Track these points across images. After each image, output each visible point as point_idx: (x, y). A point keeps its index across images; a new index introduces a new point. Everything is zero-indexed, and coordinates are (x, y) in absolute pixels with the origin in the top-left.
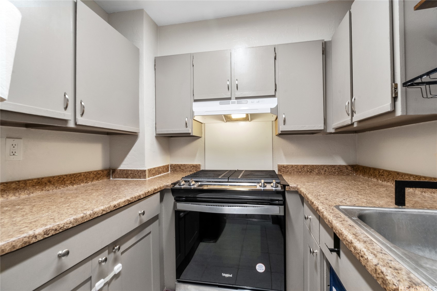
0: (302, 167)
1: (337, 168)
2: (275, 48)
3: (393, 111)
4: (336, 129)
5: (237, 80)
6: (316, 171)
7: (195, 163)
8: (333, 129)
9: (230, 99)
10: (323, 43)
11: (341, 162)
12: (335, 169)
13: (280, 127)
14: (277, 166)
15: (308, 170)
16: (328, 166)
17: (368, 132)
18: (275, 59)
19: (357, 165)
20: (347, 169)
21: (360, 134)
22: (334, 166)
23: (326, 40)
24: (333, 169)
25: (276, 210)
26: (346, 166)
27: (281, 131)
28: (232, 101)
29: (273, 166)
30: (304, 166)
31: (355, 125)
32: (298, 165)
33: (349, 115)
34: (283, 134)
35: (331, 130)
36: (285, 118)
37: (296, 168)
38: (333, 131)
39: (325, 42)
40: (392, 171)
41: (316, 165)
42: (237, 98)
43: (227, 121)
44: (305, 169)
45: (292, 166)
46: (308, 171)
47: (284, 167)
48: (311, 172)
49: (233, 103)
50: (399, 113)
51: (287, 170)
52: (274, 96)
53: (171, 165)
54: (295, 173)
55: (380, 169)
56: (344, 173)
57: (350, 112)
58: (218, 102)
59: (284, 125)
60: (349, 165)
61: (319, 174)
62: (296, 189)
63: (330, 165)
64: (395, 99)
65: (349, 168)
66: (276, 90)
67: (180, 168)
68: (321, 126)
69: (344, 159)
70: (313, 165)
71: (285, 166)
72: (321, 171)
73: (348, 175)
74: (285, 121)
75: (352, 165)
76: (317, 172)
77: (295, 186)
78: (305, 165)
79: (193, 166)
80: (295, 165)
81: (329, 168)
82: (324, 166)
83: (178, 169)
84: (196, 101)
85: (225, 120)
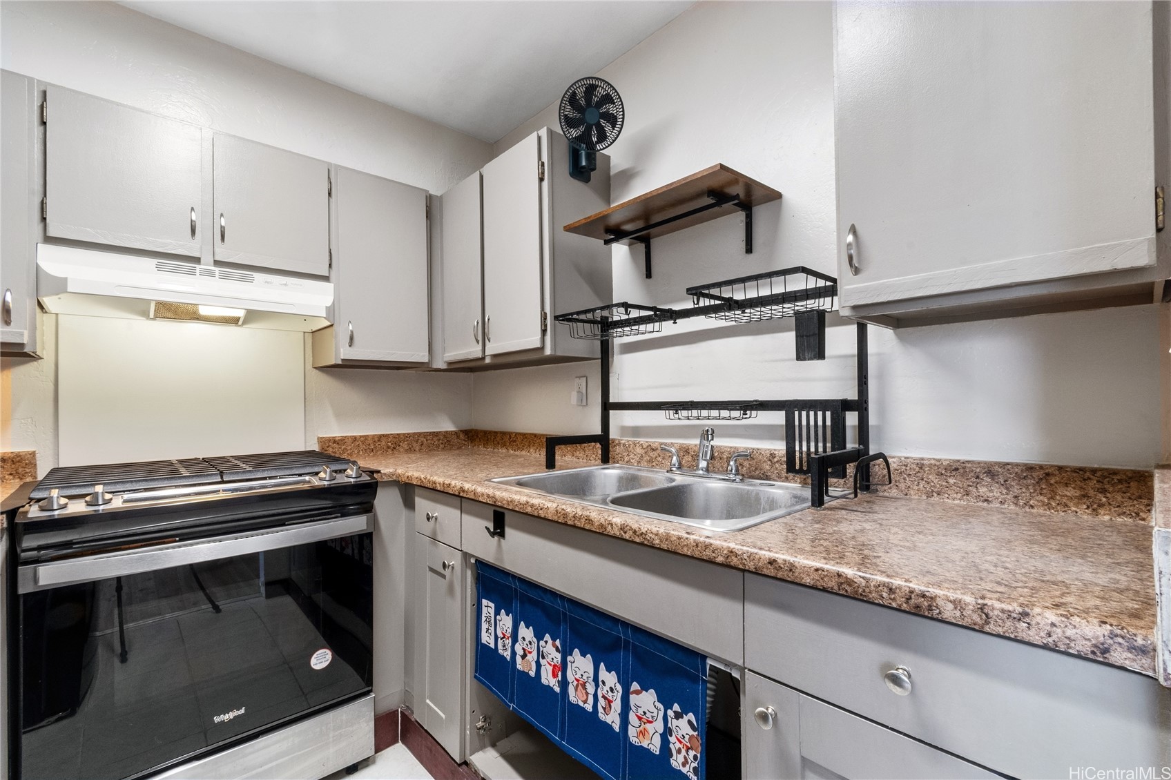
0: (376, 439)
1: (442, 437)
2: (329, 170)
3: (542, 348)
4: (450, 363)
5: (222, 215)
6: (405, 445)
8: (445, 362)
9: (197, 260)
10: (426, 196)
11: (447, 426)
12: (439, 440)
13: (342, 350)
14: (316, 441)
15: (390, 444)
16: (426, 435)
18: (330, 194)
19: (473, 430)
20: (458, 437)
22: (436, 434)
23: (433, 191)
24: (435, 439)
26: (456, 433)
27: (343, 360)
28: (202, 267)
29: (305, 442)
30: (380, 437)
31: (488, 360)
32: (367, 436)
33: (478, 341)
34: (348, 370)
35: (440, 364)
36: (352, 332)
37: (363, 442)
38: (444, 366)
39: (430, 195)
40: (527, 434)
41: (404, 434)
42: (217, 263)
43: (156, 317)
44: (383, 443)
45: (355, 439)
46: (389, 447)
47: (335, 442)
48: (394, 448)
49: (204, 273)
50: (548, 351)
51: (343, 447)
52: (326, 279)
54: (361, 453)
55: (512, 433)
56: (453, 445)
57: (480, 338)
58: (152, 262)
59: (350, 345)
60: (461, 431)
61: (410, 450)
62: (394, 478)
63: (430, 433)
64: (544, 332)
65: (462, 436)
66: (330, 265)
68: (424, 356)
69: (454, 423)
70: (398, 434)
71: (337, 439)
72: (415, 444)
73: (459, 448)
74: (352, 339)
75: (466, 431)
76: (406, 447)
77: (391, 471)
78: (383, 435)
79: (3, 459)
80: (361, 436)
81: (429, 437)
82: (420, 434)
84: (56, 241)
85: (152, 315)
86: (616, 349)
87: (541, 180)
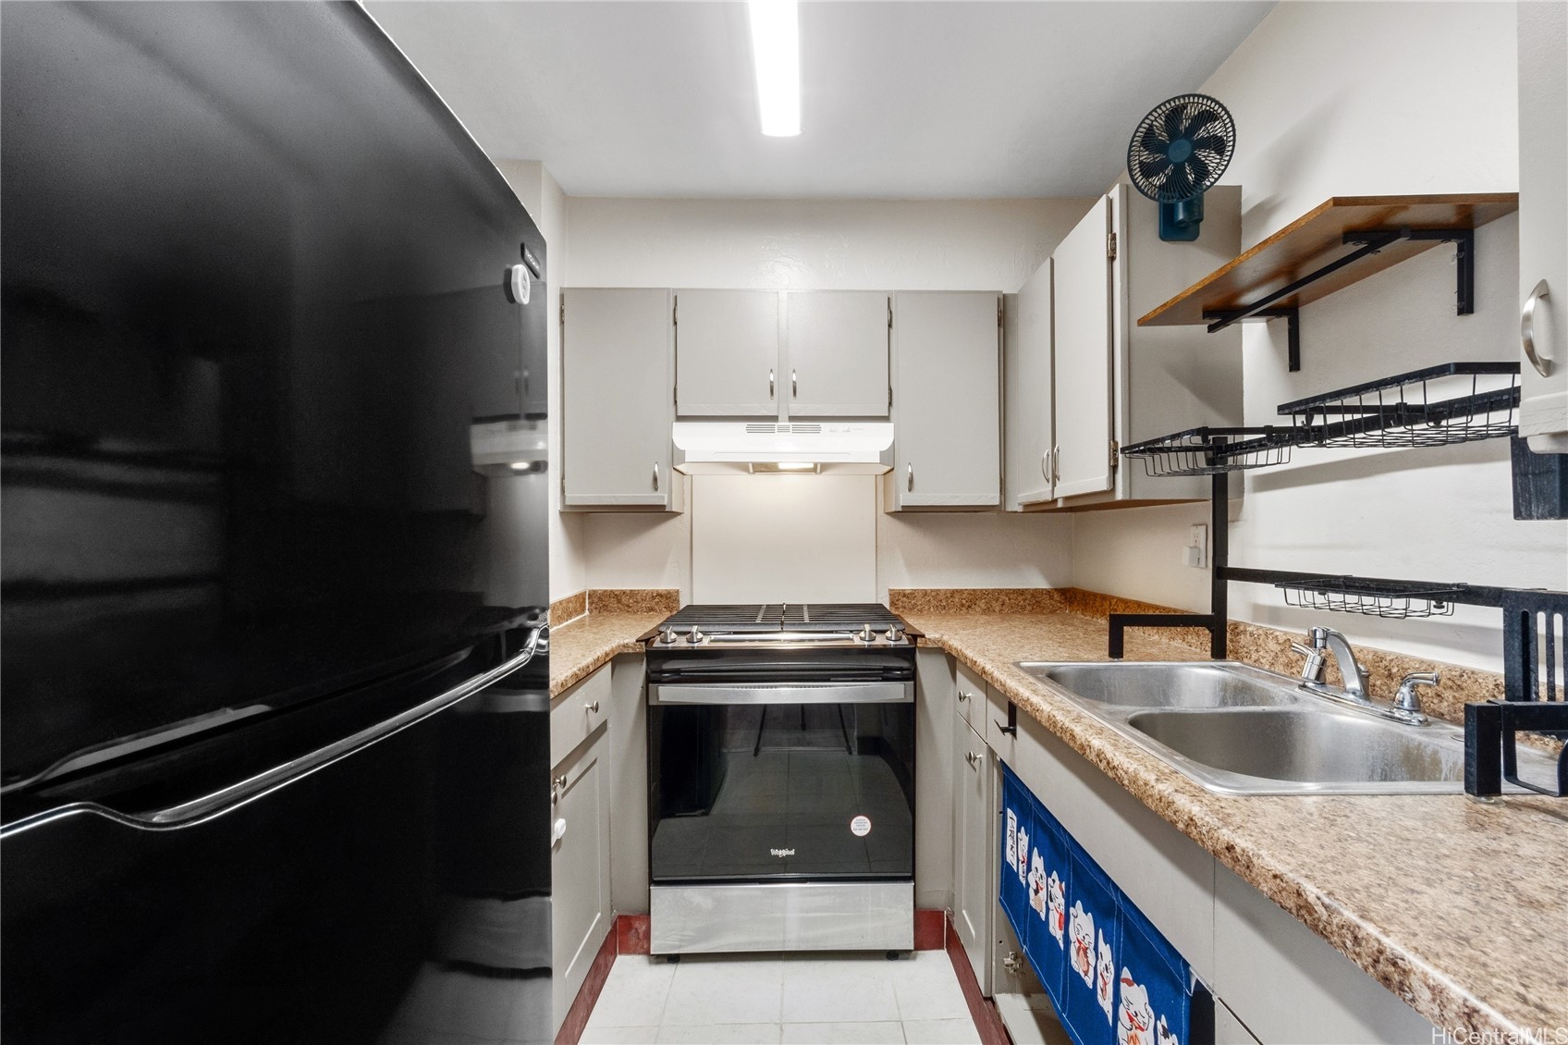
0: (949, 595)
1: (1029, 597)
2: (889, 299)
3: (1112, 490)
4: (1026, 506)
5: (794, 371)
6: (982, 604)
7: (663, 586)
8: (1020, 504)
9: (775, 418)
10: (999, 299)
11: (1036, 581)
12: (1025, 600)
13: (901, 495)
14: (887, 594)
15: (964, 602)
16: (1009, 593)
17: (1095, 512)
18: (890, 326)
19: (1073, 588)
20: (1051, 598)
21: (1079, 514)
22: (1021, 592)
23: (1008, 289)
24: (1020, 598)
25: (895, 692)
26: (1048, 592)
27: (903, 506)
28: (779, 424)
29: (877, 594)
30: (954, 592)
31: (1060, 504)
32: (939, 590)
33: (1048, 481)
34: (909, 514)
35: (1014, 505)
36: (912, 474)
37: (934, 598)
38: (1020, 509)
39: (1004, 295)
40: (1131, 601)
41: (981, 590)
42: (792, 419)
43: (755, 472)
44: (957, 600)
45: (925, 593)
46: (963, 605)
47: (904, 595)
48: (969, 607)
49: (782, 430)
50: (1119, 494)
51: (913, 602)
52: (886, 419)
53: (592, 594)
54: (932, 610)
55: (1113, 597)
56: (1044, 608)
57: (1050, 476)
58: (743, 425)
59: (910, 490)
60: (1056, 590)
61: (988, 611)
62: (940, 645)
63: (1014, 590)
64: (1114, 469)
65: (1056, 597)
66: (890, 404)
67: (619, 601)
68: (993, 498)
69: (1047, 577)
70: (974, 590)
71: (907, 592)
72: (994, 604)
73: (1053, 612)
74: (911, 481)
75: (1062, 589)
76: (983, 606)
77: (937, 636)
78: (957, 591)
79: (660, 595)
80: (932, 591)
81: (1011, 596)
82: (1000, 591)
83: (613, 604)
84: (680, 418)
85: (751, 471)
86: (1248, 484)
87: (1112, 259)
